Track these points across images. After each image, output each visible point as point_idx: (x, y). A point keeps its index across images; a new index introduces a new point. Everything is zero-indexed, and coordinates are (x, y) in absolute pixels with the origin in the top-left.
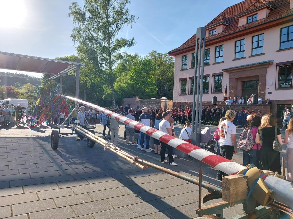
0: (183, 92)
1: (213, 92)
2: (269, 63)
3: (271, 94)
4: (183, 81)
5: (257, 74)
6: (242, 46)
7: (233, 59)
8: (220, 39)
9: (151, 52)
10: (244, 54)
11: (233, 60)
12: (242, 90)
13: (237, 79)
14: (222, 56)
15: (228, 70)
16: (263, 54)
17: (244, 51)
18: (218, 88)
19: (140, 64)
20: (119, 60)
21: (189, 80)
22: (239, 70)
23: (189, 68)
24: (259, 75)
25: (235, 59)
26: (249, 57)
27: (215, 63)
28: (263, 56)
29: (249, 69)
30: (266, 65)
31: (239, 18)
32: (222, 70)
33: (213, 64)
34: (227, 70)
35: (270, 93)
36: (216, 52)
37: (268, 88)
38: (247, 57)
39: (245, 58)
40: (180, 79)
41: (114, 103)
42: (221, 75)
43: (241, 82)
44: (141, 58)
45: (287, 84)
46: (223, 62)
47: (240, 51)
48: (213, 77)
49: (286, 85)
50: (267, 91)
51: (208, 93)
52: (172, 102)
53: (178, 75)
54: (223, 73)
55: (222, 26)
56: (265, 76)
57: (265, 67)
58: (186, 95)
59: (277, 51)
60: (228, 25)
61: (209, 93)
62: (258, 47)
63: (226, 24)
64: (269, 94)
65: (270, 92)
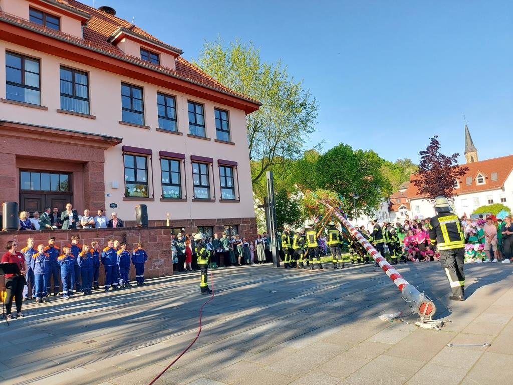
3: (116, 207)
5: (84, 160)
12: (20, 192)
24: (88, 162)
26: (58, 111)
28: (92, 120)
29: (68, 141)
35: (113, 206)
37: (109, 195)
38: (52, 109)
39: (46, 109)
43: (18, 170)
45: (139, 190)
47: (24, 85)
49: (136, 191)
50: (108, 201)
56: (100, 165)
57: (101, 148)
59: (120, 123)
62: (75, 96)
64: (111, 207)
65: (114, 204)
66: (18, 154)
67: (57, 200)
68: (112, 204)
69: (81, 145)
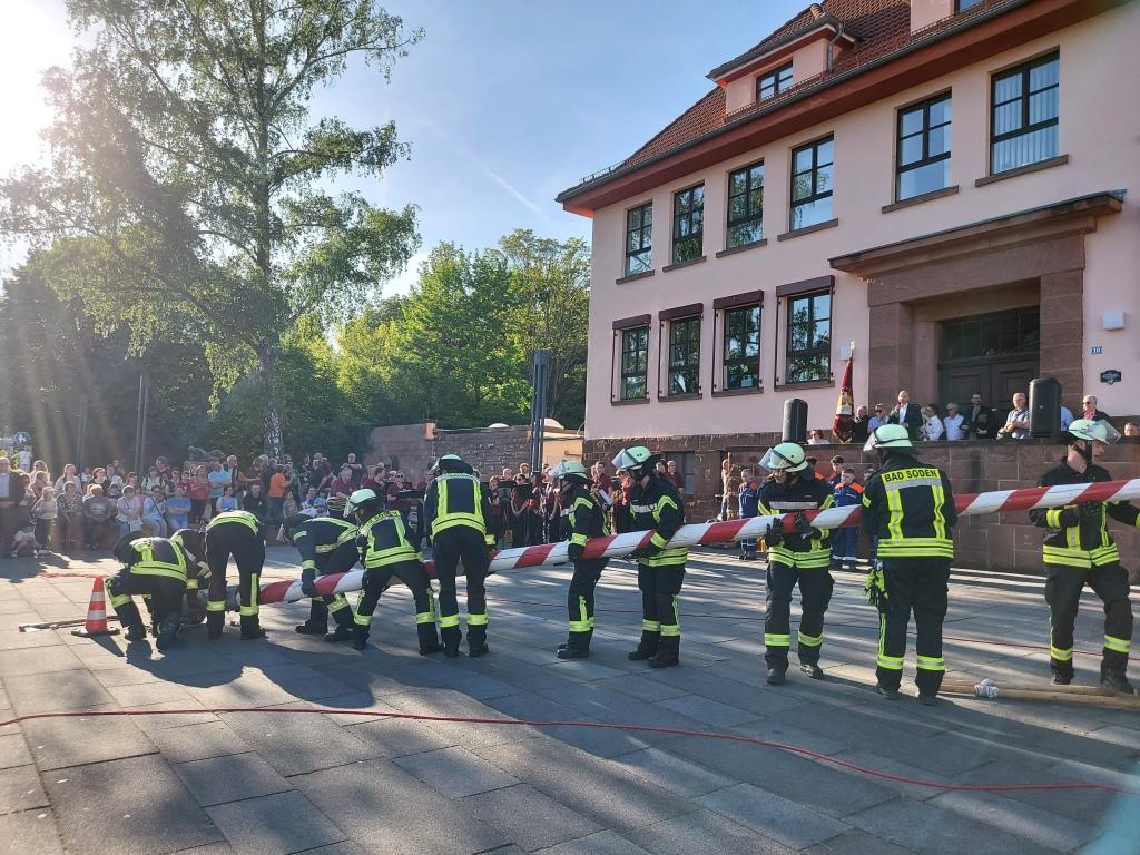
1: (781, 382)
3: (1119, 379)
4: (633, 330)
5: (1029, 274)
6: (932, 133)
7: (888, 201)
8: (815, 104)
9: (509, 233)
10: (950, 174)
11: (886, 210)
12: (940, 367)
13: (912, 307)
14: (829, 193)
15: (864, 258)
16: (1057, 162)
17: (947, 155)
18: (809, 360)
19: (457, 279)
20: (322, 230)
21: (661, 325)
22: (924, 259)
23: (658, 268)
24: (1039, 279)
25: (898, 204)
26: (980, 184)
27: (792, 233)
28: (1061, 170)
29: (984, 246)
32: (832, 261)
33: (781, 238)
34: (853, 263)
35: (1111, 376)
36: (793, 176)
37: (1098, 351)
38: (967, 185)
39: (955, 190)
40: (618, 325)
41: (277, 441)
42: (826, 287)
43: (932, 327)
44: (463, 256)
46: (834, 223)
47: (927, 160)
48: (784, 302)
50: (1093, 367)
51: (756, 387)
52: (581, 442)
53: (607, 308)
54: (833, 278)
55: (821, 45)
56: (1074, 280)
57: (1077, 232)
58: (648, 401)
60: (852, 40)
61: (760, 391)
62: (1027, 128)
63: (844, 36)
64: (1103, 380)
65: (1114, 372)
66: (901, 300)
67: (1013, 375)
68: (1107, 372)
69: (1020, 245)
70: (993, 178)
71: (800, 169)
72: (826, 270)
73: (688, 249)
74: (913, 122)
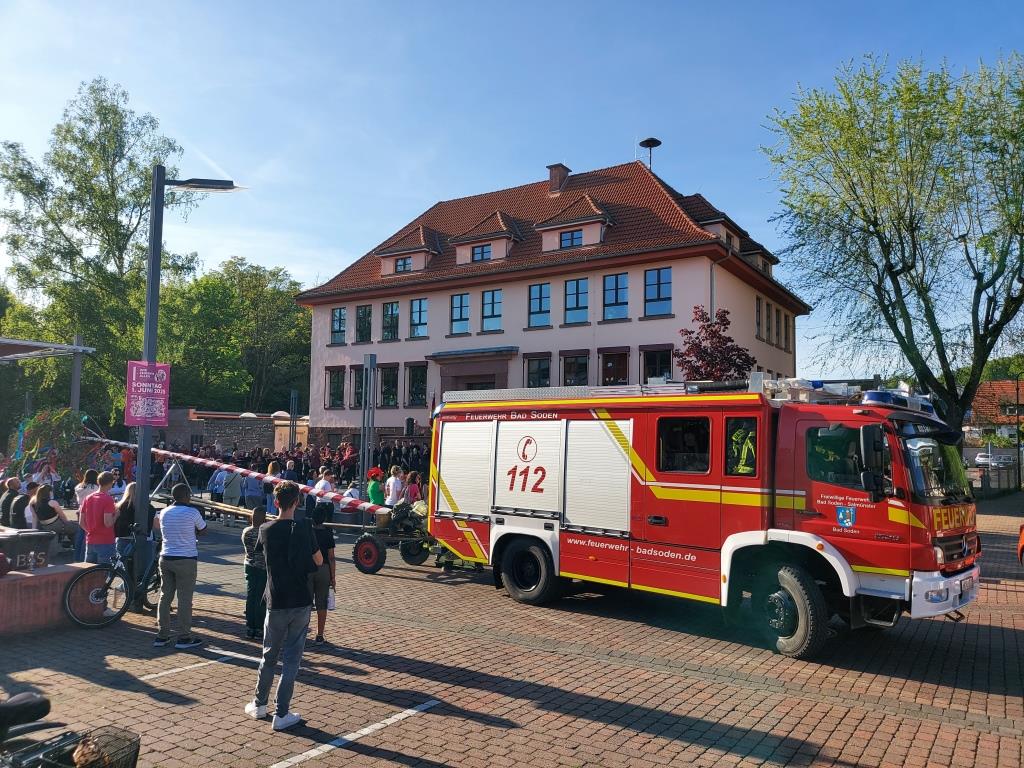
0: (336, 401)
1: (407, 405)
2: (510, 353)
4: (336, 373)
6: (463, 309)
7: (448, 333)
8: (419, 288)
10: (468, 327)
11: (447, 337)
13: (456, 378)
14: (425, 324)
15: (438, 357)
16: (500, 332)
17: (467, 319)
18: (418, 396)
21: (351, 372)
23: (349, 342)
24: (495, 374)
25: (452, 335)
27: (412, 338)
28: (501, 335)
30: (505, 355)
31: (458, 245)
32: (426, 357)
33: (406, 340)
34: (435, 358)
36: (412, 313)
38: (474, 333)
39: (470, 335)
40: (327, 368)
42: (424, 367)
46: (427, 338)
48: (408, 369)
51: (396, 406)
52: (307, 427)
53: (322, 357)
54: (427, 362)
55: (423, 255)
57: (506, 360)
58: (344, 409)
59: (525, 330)
60: (437, 253)
61: (398, 408)
63: (433, 252)
70: (483, 333)
71: (414, 310)
72: (424, 359)
73: (364, 336)
74: (457, 303)
